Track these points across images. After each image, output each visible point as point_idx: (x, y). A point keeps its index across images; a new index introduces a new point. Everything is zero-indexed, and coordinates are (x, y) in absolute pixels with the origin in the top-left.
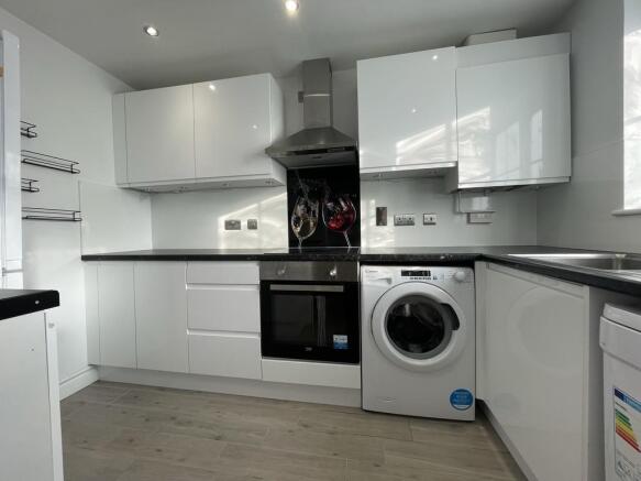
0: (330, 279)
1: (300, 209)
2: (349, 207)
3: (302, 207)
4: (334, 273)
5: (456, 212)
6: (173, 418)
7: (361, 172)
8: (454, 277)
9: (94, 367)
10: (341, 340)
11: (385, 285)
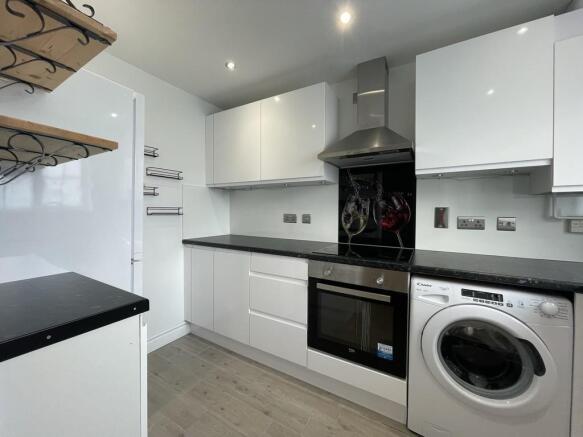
0: (376, 287)
1: (351, 207)
2: (403, 206)
3: (353, 204)
4: (380, 281)
5: (547, 217)
6: (235, 382)
7: (417, 173)
8: (539, 308)
9: (188, 323)
10: (385, 350)
11: (439, 302)
